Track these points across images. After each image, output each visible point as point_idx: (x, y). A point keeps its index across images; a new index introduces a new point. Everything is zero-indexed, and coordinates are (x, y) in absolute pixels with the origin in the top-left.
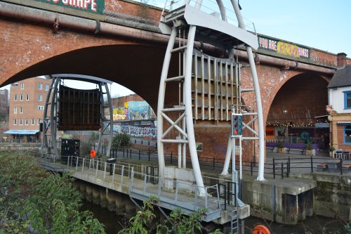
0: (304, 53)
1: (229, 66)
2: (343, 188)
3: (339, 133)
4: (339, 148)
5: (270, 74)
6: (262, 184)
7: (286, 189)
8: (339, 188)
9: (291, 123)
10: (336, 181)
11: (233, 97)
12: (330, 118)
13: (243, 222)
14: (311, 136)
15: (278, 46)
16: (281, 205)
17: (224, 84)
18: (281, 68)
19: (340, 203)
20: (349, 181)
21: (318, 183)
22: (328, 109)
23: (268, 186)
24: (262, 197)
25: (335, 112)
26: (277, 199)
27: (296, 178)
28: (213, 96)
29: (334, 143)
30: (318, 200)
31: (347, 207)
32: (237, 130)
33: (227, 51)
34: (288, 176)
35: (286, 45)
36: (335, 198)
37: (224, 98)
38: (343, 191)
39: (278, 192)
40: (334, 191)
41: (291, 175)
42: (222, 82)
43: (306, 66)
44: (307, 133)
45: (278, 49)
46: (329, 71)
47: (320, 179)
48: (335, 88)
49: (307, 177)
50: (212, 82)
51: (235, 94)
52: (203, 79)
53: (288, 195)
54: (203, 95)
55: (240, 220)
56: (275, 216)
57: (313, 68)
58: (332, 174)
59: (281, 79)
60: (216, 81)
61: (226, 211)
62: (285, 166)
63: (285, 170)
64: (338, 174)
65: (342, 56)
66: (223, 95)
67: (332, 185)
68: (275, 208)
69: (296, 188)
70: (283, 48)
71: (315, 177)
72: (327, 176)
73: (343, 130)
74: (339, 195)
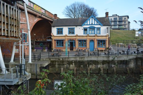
0: (43, 11)
1: (15, 10)
2: (59, 62)
3: (55, 43)
4: (55, 48)
5: (31, 17)
6: (31, 64)
7: (41, 65)
8: (58, 62)
9: (36, 40)
10: (57, 60)
11: (17, 25)
12: (52, 38)
13: (28, 81)
14: (43, 44)
15: (34, 6)
16: (39, 71)
17: (13, 19)
18: (35, 16)
19: (58, 67)
20: (61, 59)
21: (51, 61)
22: (52, 34)
23: (34, 64)
24: (31, 70)
25: (54, 35)
26: (37, 69)
27: (43, 60)
28: (7, 24)
29: (53, 47)
30: (51, 67)
31: (60, 68)
32: (25, 40)
33: (13, 3)
34: (40, 60)
35: (37, 6)
36: (57, 66)
37: (13, 25)
38: (59, 63)
39: (38, 66)
40: (56, 63)
41: (41, 59)
42: (12, 17)
43: (44, 17)
44: (42, 44)
45: (34, 8)
46: (51, 20)
47: (52, 60)
48: (54, 27)
49: (47, 59)
50: (7, 16)
51: (18, 24)
52: (2, 14)
53: (42, 67)
54: (2, 23)
55: (27, 81)
56: (37, 76)
57: (47, 18)
58: (55, 57)
59: (35, 20)
60: (9, 16)
61: (21, 78)
62: (39, 56)
63: (39, 58)
64: (58, 57)
65: (56, 15)
66: (12, 24)
67: (56, 61)
68: (37, 73)
69: (45, 64)
70: (36, 7)
71: (50, 59)
72: (54, 58)
73: (56, 42)
74: (58, 64)
